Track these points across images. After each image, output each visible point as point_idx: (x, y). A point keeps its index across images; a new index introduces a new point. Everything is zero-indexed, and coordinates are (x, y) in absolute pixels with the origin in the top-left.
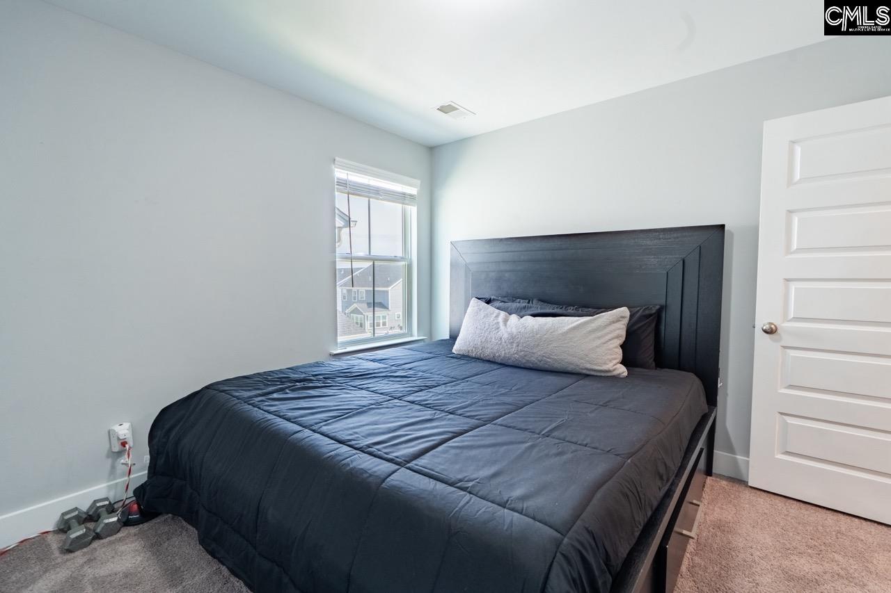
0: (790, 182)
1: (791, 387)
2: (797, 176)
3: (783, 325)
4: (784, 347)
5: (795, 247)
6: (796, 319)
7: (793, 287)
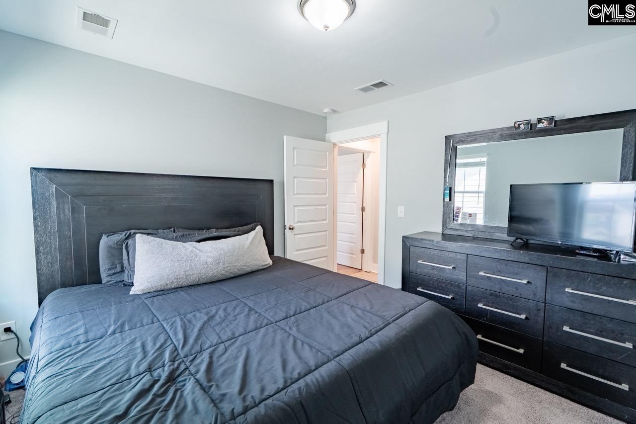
0: (294, 166)
1: (297, 250)
2: (295, 163)
3: (295, 225)
4: (295, 235)
5: (296, 192)
6: (298, 222)
7: (296, 209)
